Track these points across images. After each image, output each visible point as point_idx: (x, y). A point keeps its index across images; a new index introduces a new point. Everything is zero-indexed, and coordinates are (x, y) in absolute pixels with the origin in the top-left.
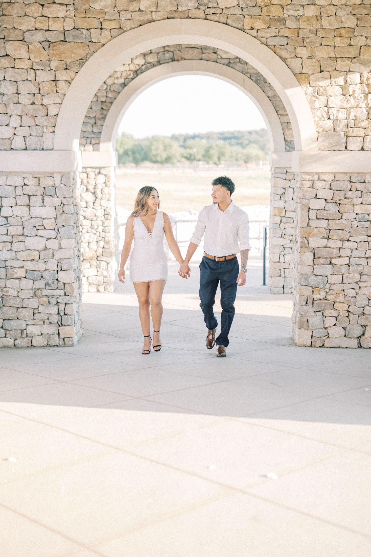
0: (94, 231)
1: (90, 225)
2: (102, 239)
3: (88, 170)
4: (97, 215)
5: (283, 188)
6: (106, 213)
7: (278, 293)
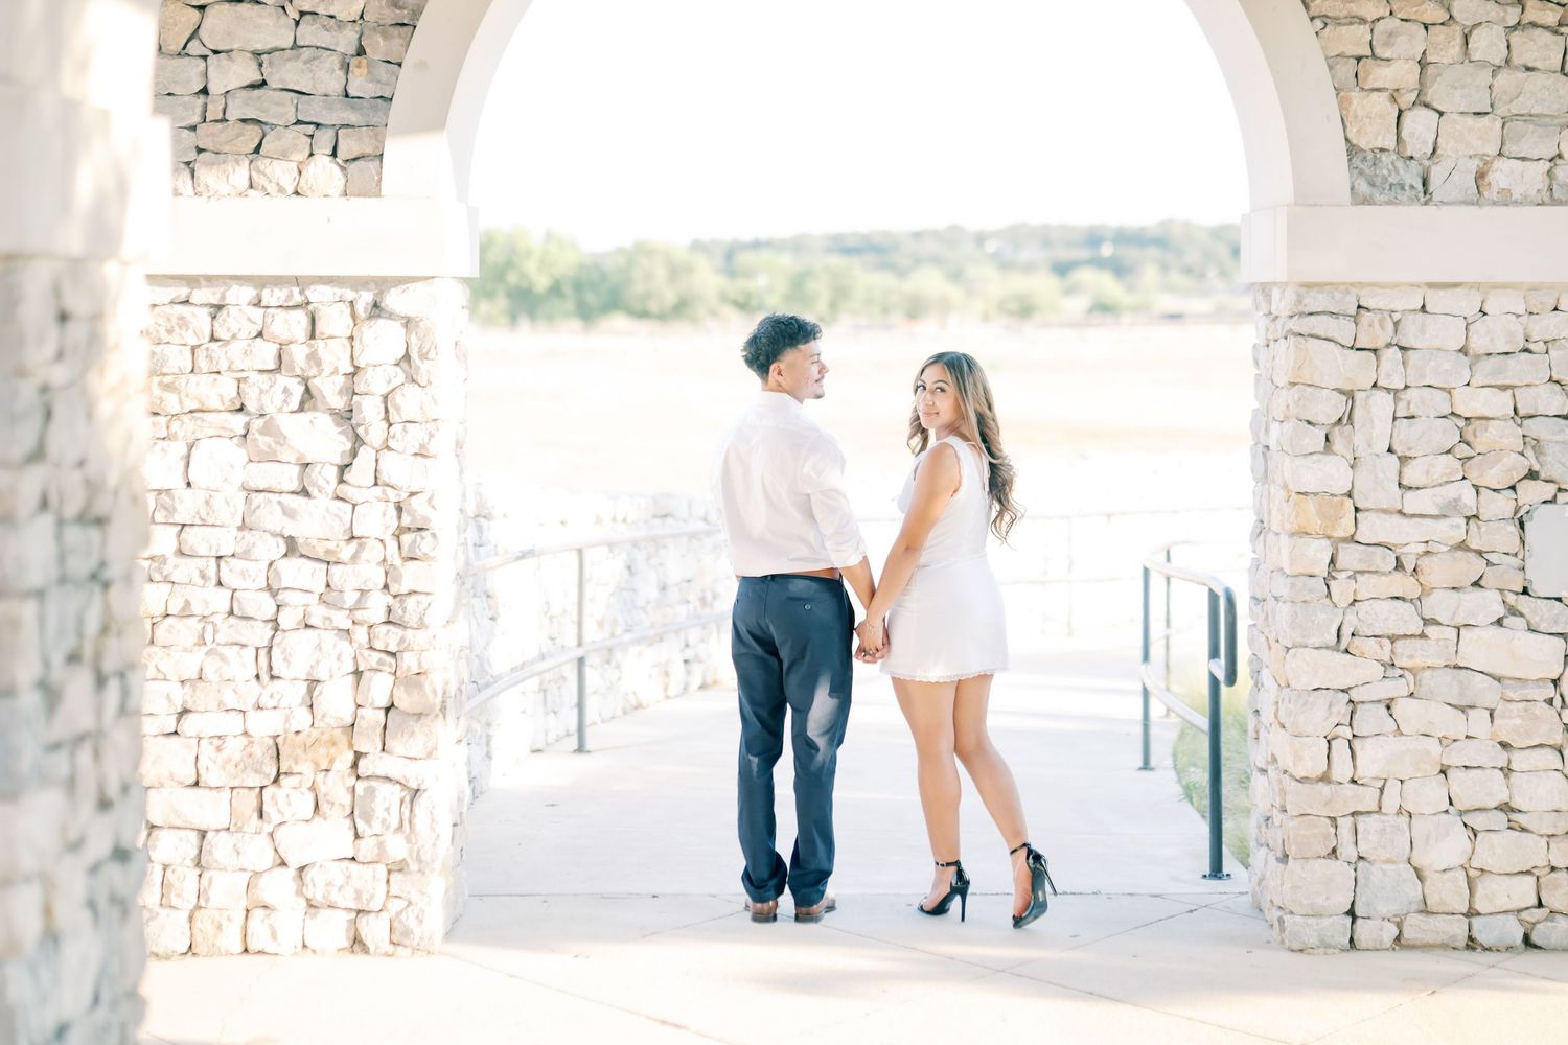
0: (342, 620)
1: (322, 589)
2: (380, 662)
3: (316, 294)
4: (356, 534)
5: (1342, 392)
6: (406, 521)
7: (1328, 946)
